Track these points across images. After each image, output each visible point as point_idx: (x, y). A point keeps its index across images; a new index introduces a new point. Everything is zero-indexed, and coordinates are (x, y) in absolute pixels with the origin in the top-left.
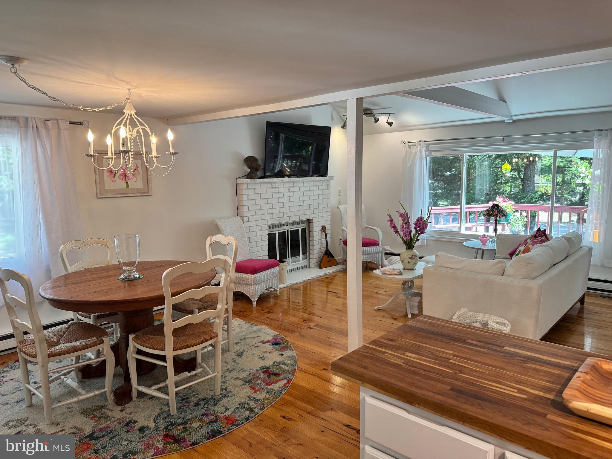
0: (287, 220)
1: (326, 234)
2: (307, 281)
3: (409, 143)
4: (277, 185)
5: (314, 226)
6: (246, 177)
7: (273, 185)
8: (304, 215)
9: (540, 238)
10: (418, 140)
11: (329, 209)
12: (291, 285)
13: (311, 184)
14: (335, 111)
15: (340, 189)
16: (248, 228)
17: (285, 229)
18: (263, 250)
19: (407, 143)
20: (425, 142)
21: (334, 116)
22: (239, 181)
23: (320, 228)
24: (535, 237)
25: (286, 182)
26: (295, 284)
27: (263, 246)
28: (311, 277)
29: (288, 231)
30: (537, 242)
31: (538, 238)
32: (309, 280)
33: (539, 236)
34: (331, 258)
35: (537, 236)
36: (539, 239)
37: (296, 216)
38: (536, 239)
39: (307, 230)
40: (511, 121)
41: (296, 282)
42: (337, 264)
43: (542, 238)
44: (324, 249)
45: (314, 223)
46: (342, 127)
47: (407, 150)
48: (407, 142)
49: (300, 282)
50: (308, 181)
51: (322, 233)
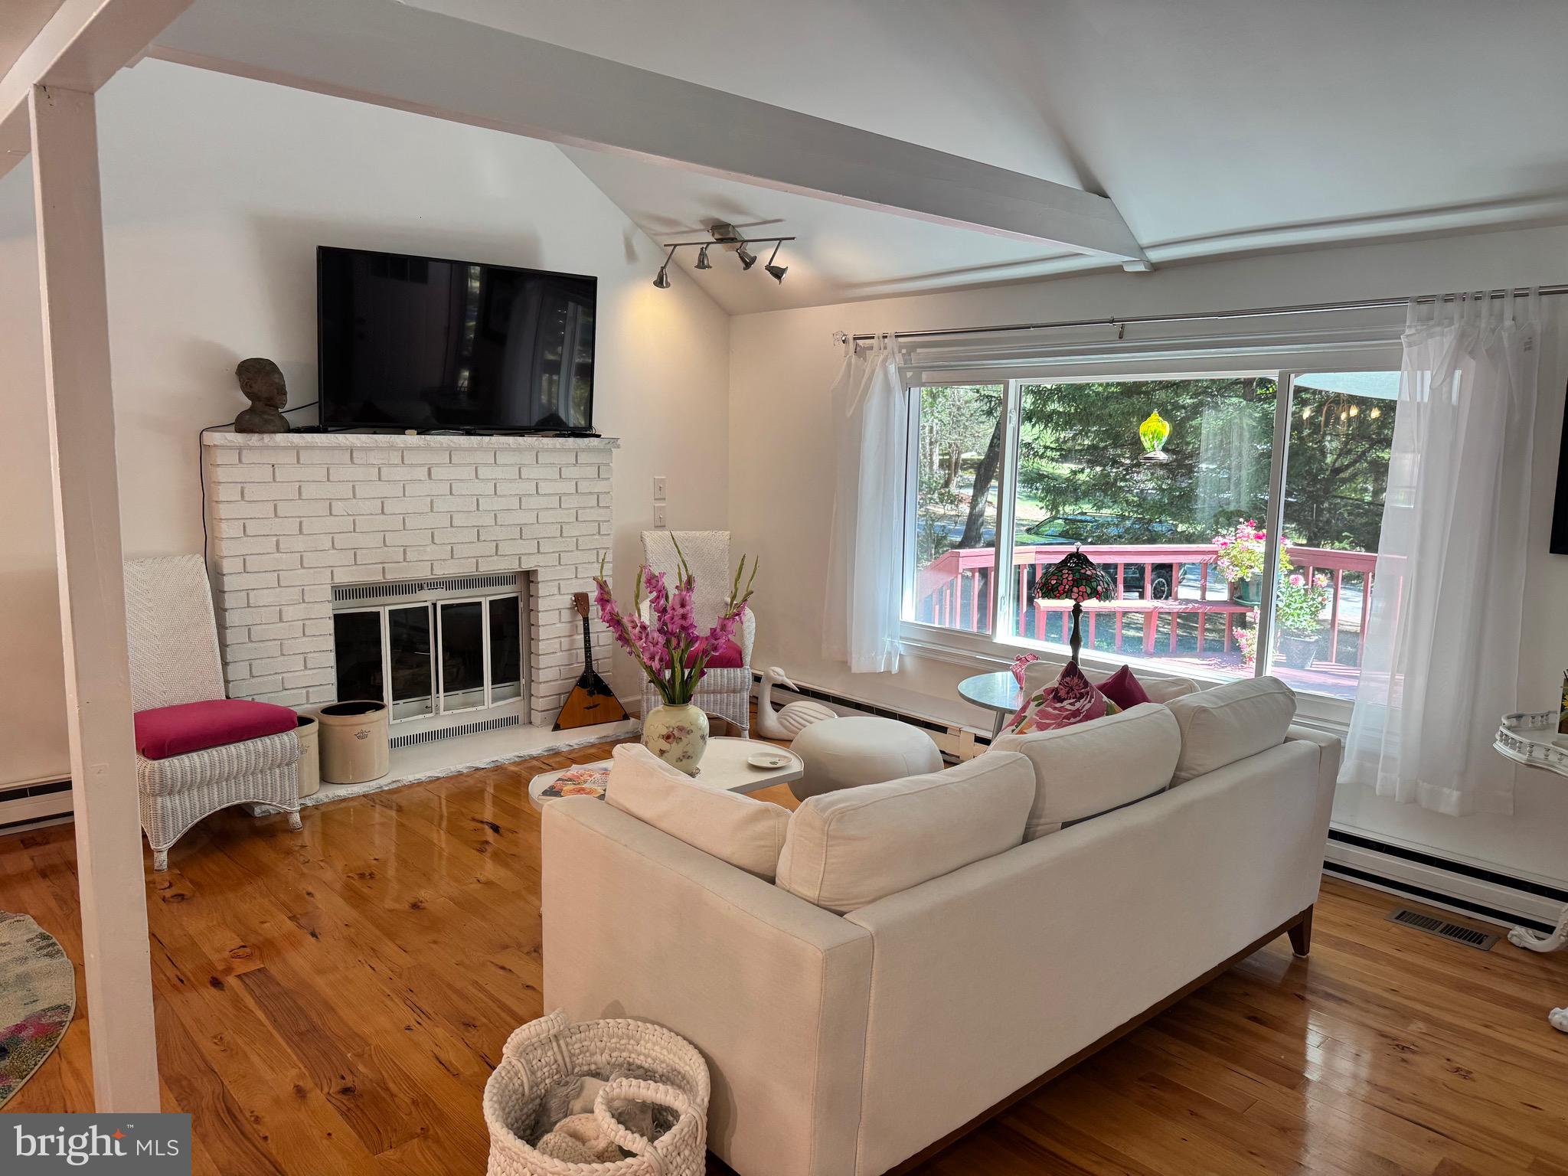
0: (421, 573)
1: (586, 620)
2: (468, 775)
3: (860, 342)
4: (375, 458)
5: (541, 593)
6: (233, 428)
7: (354, 455)
8: (496, 558)
9: (1072, 704)
10: (878, 332)
11: (608, 542)
12: (395, 786)
13: (529, 458)
14: (640, 230)
15: (662, 481)
16: (244, 594)
17: (424, 598)
18: (309, 666)
19: (851, 341)
20: (901, 340)
21: (637, 248)
22: (215, 438)
23: (567, 600)
24: (1054, 698)
25: (410, 449)
26: (411, 786)
27: (309, 655)
28: (488, 760)
29: (435, 605)
30: (1056, 717)
31: (1065, 703)
32: (477, 769)
33: (1068, 693)
34: (599, 698)
35: (1062, 693)
36: (1069, 707)
37: (463, 561)
38: (1058, 705)
39: (521, 605)
40: (1141, 268)
41: (422, 775)
42: (626, 717)
43: (1078, 705)
44: (580, 668)
45: (540, 585)
46: (655, 283)
47: (849, 364)
48: (851, 337)
49: (438, 779)
50: (518, 450)
51: (574, 615)
